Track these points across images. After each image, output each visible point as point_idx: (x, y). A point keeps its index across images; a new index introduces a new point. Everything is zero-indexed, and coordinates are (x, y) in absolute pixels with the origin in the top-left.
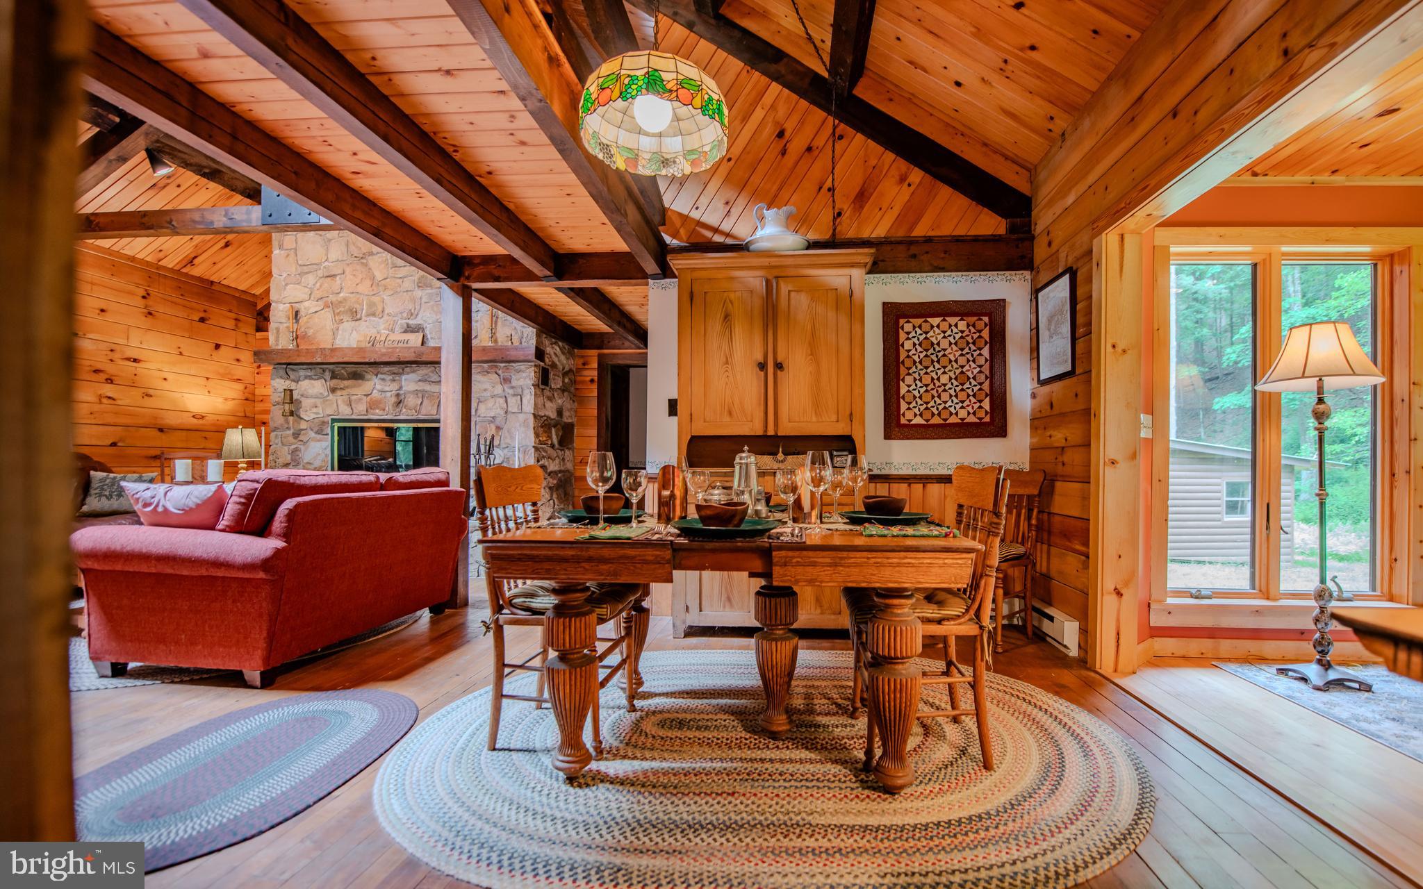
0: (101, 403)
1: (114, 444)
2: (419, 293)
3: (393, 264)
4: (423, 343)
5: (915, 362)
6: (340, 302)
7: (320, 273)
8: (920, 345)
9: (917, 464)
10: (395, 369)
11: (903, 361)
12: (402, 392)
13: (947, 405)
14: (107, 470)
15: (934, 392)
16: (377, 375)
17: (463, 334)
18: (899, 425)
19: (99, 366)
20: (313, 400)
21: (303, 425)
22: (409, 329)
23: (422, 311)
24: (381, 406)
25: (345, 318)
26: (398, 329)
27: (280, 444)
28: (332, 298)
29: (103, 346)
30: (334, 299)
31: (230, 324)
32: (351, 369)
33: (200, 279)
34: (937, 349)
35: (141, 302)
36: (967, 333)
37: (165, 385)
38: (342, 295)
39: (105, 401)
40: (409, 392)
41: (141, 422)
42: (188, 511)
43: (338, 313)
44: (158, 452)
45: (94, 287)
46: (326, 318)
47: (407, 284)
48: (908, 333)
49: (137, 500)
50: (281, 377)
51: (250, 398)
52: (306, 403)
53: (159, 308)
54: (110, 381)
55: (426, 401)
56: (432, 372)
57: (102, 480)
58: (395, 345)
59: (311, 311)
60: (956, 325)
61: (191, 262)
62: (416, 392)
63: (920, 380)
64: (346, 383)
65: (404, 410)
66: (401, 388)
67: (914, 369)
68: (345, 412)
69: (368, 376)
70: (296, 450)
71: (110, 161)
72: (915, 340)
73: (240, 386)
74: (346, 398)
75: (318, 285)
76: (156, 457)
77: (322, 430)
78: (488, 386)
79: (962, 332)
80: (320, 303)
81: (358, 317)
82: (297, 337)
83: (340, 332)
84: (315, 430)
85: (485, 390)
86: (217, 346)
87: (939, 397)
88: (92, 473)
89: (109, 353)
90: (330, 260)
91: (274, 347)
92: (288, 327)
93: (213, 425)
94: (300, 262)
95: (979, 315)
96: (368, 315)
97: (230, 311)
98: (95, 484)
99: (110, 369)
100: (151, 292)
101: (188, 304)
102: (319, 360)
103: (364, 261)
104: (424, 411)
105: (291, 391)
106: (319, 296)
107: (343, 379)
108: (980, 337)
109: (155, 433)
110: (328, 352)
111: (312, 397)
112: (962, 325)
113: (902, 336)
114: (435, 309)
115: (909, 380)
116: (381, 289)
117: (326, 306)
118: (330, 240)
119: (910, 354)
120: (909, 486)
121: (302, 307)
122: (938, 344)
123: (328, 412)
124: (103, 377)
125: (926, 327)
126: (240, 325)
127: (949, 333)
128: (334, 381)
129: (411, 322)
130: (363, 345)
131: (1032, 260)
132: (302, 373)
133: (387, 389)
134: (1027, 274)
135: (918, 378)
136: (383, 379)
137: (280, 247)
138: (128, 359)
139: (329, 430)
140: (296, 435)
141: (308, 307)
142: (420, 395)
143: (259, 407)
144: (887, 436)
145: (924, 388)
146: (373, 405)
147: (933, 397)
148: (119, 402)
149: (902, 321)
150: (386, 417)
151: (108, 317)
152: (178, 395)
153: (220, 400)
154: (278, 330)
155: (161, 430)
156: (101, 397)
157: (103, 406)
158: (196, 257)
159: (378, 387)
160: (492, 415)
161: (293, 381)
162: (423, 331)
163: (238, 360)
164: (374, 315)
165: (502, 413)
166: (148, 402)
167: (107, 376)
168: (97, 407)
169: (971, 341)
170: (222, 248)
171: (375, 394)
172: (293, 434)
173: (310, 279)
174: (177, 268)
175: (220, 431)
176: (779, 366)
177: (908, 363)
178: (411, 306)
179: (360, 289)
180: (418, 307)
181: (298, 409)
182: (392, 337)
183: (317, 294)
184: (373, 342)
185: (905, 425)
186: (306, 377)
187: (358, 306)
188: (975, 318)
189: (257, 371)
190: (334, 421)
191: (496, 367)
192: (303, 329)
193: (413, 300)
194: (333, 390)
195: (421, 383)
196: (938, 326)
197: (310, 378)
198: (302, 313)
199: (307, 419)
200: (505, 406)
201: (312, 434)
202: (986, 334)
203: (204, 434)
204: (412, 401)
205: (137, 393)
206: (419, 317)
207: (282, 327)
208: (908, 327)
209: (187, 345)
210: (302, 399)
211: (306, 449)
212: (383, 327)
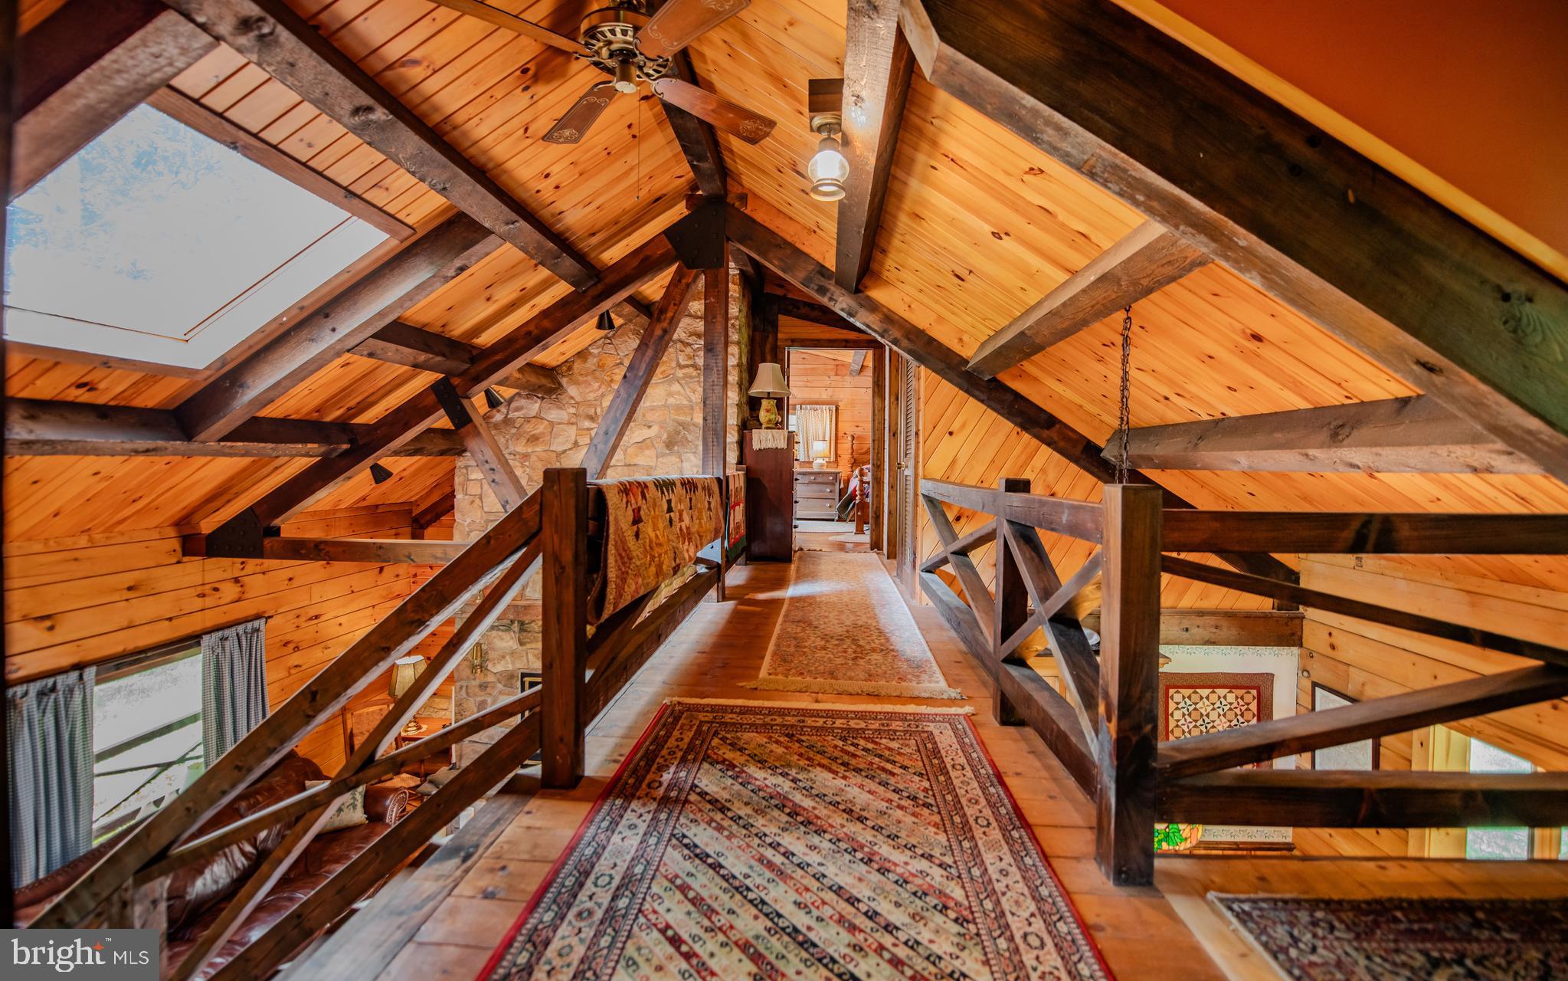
0: (290, 675)
5: (1183, 732)
8: (1189, 715)
11: (1172, 731)
19: (288, 638)
20: (501, 652)
27: (465, 696)
29: (290, 616)
33: (367, 508)
34: (1207, 720)
36: (1235, 705)
39: (293, 671)
48: (1178, 703)
52: (494, 655)
54: (297, 649)
60: (1225, 697)
61: (364, 499)
72: (1185, 710)
77: (510, 682)
79: (1231, 704)
86: (381, 569)
89: (296, 620)
94: (486, 509)
95: (1248, 687)
97: (391, 528)
99: (296, 636)
108: (1248, 709)
110: (520, 610)
112: (1231, 697)
113: (1172, 706)
119: (1180, 723)
122: (1208, 715)
123: (518, 666)
124: (291, 646)
125: (1195, 698)
127: (1218, 704)
131: (1301, 638)
134: (1295, 650)
138: (311, 619)
140: (483, 687)
149: (1171, 691)
151: (295, 583)
156: (290, 668)
163: (397, 575)
167: (294, 645)
169: (1239, 713)
172: (480, 686)
177: (1177, 732)
188: (1244, 691)
190: (524, 675)
196: (1207, 698)
199: (495, 671)
202: (1254, 706)
205: (318, 649)
208: (1178, 697)
210: (491, 652)
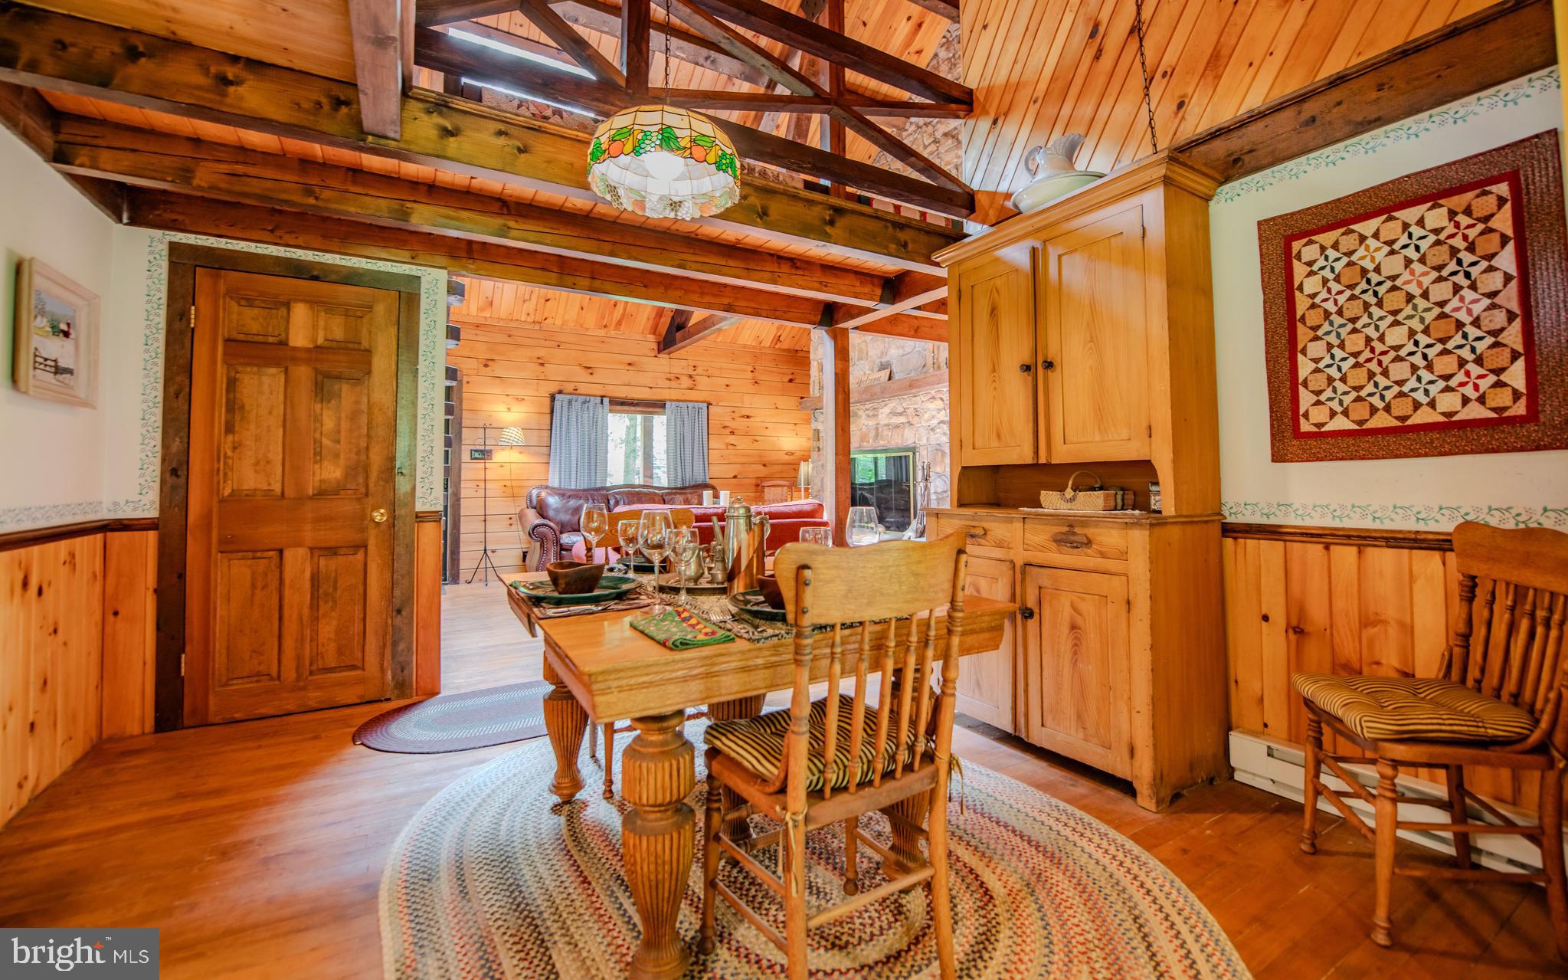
1: (735, 477)
4: (889, 379)
5: (1327, 314)
8: (1337, 279)
9: (1343, 507)
10: (875, 405)
11: (1303, 317)
12: (879, 425)
13: (1406, 389)
15: (1373, 366)
17: (836, 374)
18: (1298, 434)
19: (727, 424)
22: (882, 367)
23: (890, 349)
26: (876, 368)
34: (1377, 279)
35: (750, 375)
36: (1450, 230)
37: (767, 432)
40: (884, 425)
41: (752, 460)
45: (724, 371)
48: (1311, 263)
53: (762, 377)
54: (732, 433)
55: (894, 432)
56: (898, 404)
58: (872, 383)
60: (1421, 223)
61: (778, 339)
62: (887, 425)
63: (1342, 346)
65: (881, 442)
66: (879, 422)
67: (1326, 327)
69: (860, 413)
72: (1327, 273)
78: (935, 413)
79: (1438, 232)
85: (933, 417)
86: (801, 399)
87: (1385, 373)
91: (811, 397)
93: (796, 459)
95: (1481, 184)
100: (757, 367)
101: (782, 371)
104: (893, 441)
108: (1486, 231)
109: (761, 467)
112: (1437, 218)
113: (1299, 270)
115: (1316, 349)
119: (1318, 300)
120: (1327, 548)
122: (1378, 269)
124: (728, 431)
125: (1349, 242)
127: (1404, 241)
129: (883, 360)
133: (870, 423)
135: (1335, 342)
142: (890, 427)
144: (1278, 457)
145: (1352, 361)
147: (1371, 375)
148: (738, 447)
150: (870, 449)
152: (775, 439)
153: (805, 440)
154: (814, 382)
155: (764, 465)
156: (727, 444)
157: (730, 451)
158: (780, 335)
159: (865, 422)
161: (821, 422)
162: (890, 366)
164: (862, 358)
166: (757, 446)
168: (725, 452)
169: (1462, 245)
171: (864, 429)
174: (772, 346)
176: (1049, 365)
177: (1313, 318)
178: (883, 346)
180: (887, 346)
182: (871, 376)
185: (1309, 435)
188: (1472, 194)
193: (884, 340)
195: (890, 416)
196: (1377, 235)
202: (1504, 221)
203: (789, 466)
204: (885, 433)
206: (889, 354)
208: (1310, 252)
209: (780, 401)
212: (867, 368)
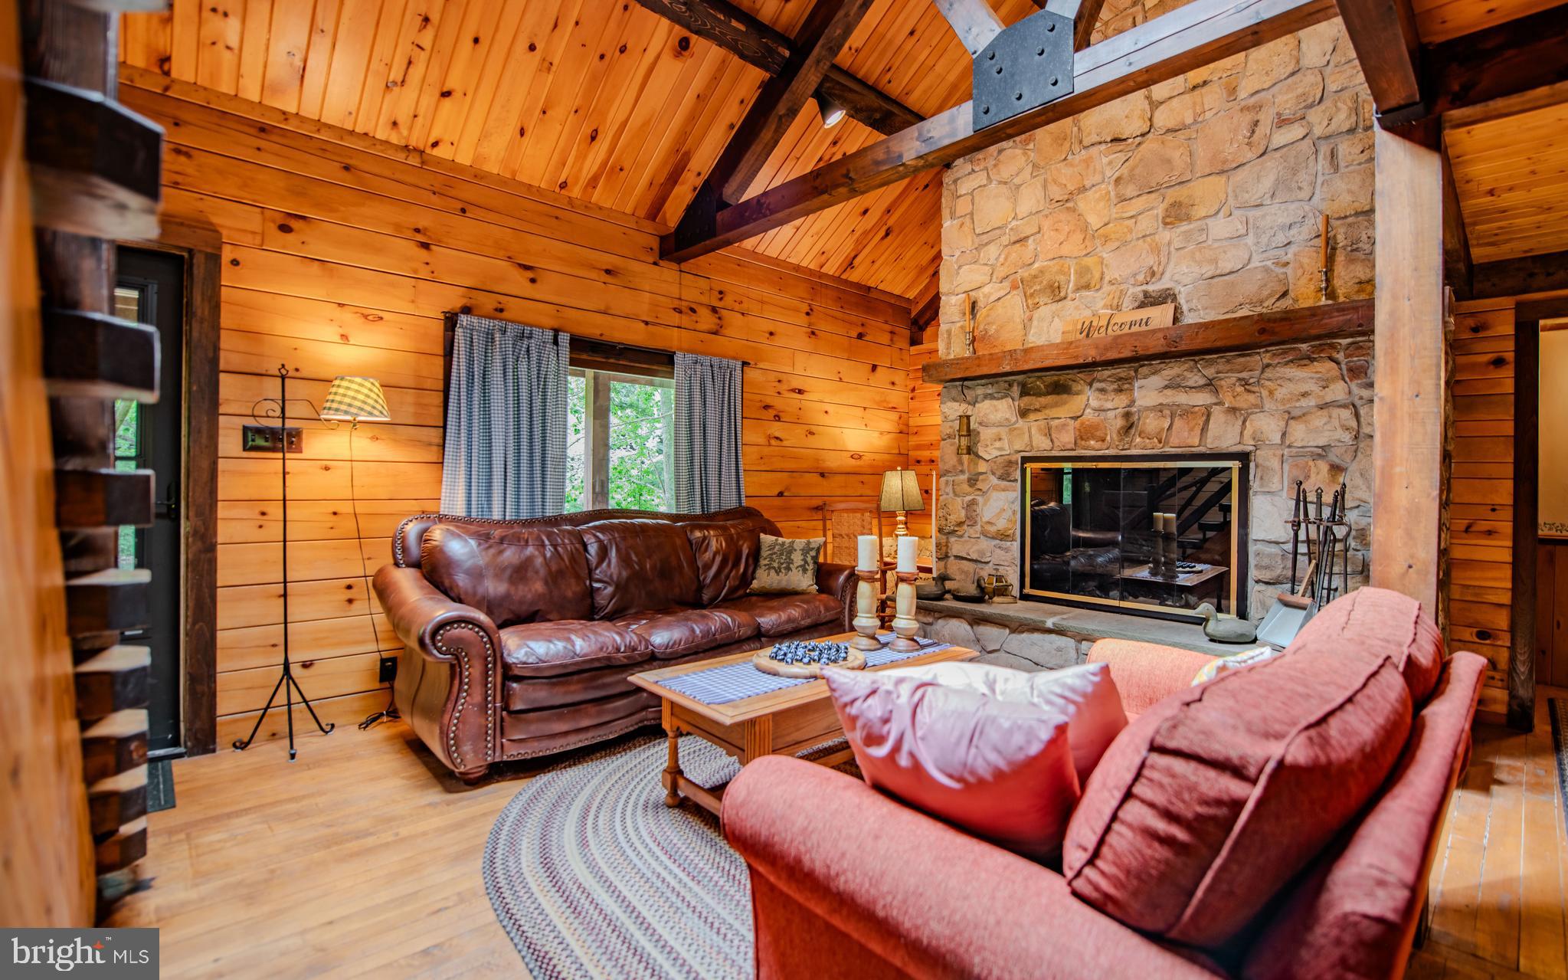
0: (770, 445)
1: (780, 494)
2: (1165, 235)
3: (1118, 195)
4: (1176, 320)
6: (1035, 277)
7: (1005, 240)
10: (1121, 371)
12: (1134, 409)
14: (777, 533)
16: (1091, 385)
19: (769, 401)
20: (994, 430)
21: (982, 467)
22: (1149, 301)
23: (1172, 265)
24: (1098, 433)
25: (1042, 299)
26: (1127, 304)
27: (951, 494)
28: (1023, 273)
29: (772, 377)
30: (1026, 275)
31: (885, 338)
32: (1051, 378)
33: (858, 286)
35: (806, 320)
37: (826, 420)
38: (1036, 265)
39: (773, 442)
40: (1147, 409)
41: (804, 465)
42: (973, 785)
43: (1032, 295)
44: (817, 502)
45: (765, 306)
46: (1015, 306)
47: (1145, 224)
49: (854, 719)
50: (954, 400)
51: (905, 431)
52: (986, 434)
53: (822, 326)
55: (1178, 423)
56: (1190, 370)
57: (772, 547)
58: (1126, 330)
59: (993, 298)
61: (851, 265)
62: (1159, 408)
64: (1043, 400)
65: (1138, 440)
66: (1132, 402)
68: (1041, 444)
69: (1076, 387)
70: (973, 502)
71: (780, 117)
73: (894, 416)
74: (1043, 423)
75: (1002, 259)
76: (818, 508)
77: (1009, 474)
78: (1311, 386)
80: (1007, 284)
81: (1062, 294)
82: (974, 340)
83: (1035, 323)
84: (998, 473)
85: (1304, 395)
86: (874, 368)
88: (762, 536)
89: (777, 384)
90: (1020, 217)
91: (944, 357)
92: (962, 327)
93: (871, 466)
94: (977, 232)
96: (1078, 289)
97: (886, 322)
98: (765, 553)
99: (777, 402)
100: (814, 307)
101: (846, 317)
102: (1007, 369)
103: (1070, 205)
104: (1174, 440)
105: (968, 417)
106: (1003, 274)
107: (1039, 394)
109: (816, 478)
110: (1019, 355)
111: (994, 425)
114: (1198, 255)
116: (1098, 242)
117: (1014, 287)
118: (1018, 187)
121: (979, 295)
123: (1017, 447)
124: (771, 413)
126: (896, 338)
128: (1026, 399)
129: (1150, 288)
130: (1071, 338)
132: (980, 391)
133: (1109, 405)
136: (1102, 390)
137: (952, 216)
138: (793, 390)
139: (1018, 475)
140: (973, 481)
141: (990, 292)
142: (1167, 412)
143: (914, 440)
146: (1085, 433)
148: (785, 443)
150: (1107, 452)
151: (778, 341)
152: (838, 431)
153: (876, 434)
154: (949, 332)
155: (822, 475)
156: (769, 437)
157: (771, 448)
158: (856, 256)
159: (1094, 403)
160: (1322, 442)
161: (969, 404)
162: (1174, 298)
163: (893, 383)
164: (1087, 287)
165: (1347, 437)
166: (813, 441)
167: (775, 413)
168: (766, 450)
170: (883, 238)
171: (1089, 415)
172: (969, 480)
173: (993, 251)
174: (837, 275)
175: (878, 473)
178: (1151, 261)
179: (1065, 250)
180: (1164, 260)
181: (976, 444)
182: (1118, 319)
183: (1001, 272)
184: (1088, 331)
186: (986, 397)
187: (1062, 278)
189: (911, 395)
190: (1025, 460)
191: (1332, 346)
192: (981, 327)
193: (1156, 250)
194: (1023, 413)
195: (1169, 392)
197: (991, 397)
198: (980, 304)
199: (987, 457)
200: (1354, 424)
201: (994, 480)
203: (861, 478)
204: (1152, 423)
205: (800, 430)
206: (1167, 276)
207: (955, 328)
209: (846, 368)
210: (981, 429)
211: (985, 504)
212: (1102, 303)
